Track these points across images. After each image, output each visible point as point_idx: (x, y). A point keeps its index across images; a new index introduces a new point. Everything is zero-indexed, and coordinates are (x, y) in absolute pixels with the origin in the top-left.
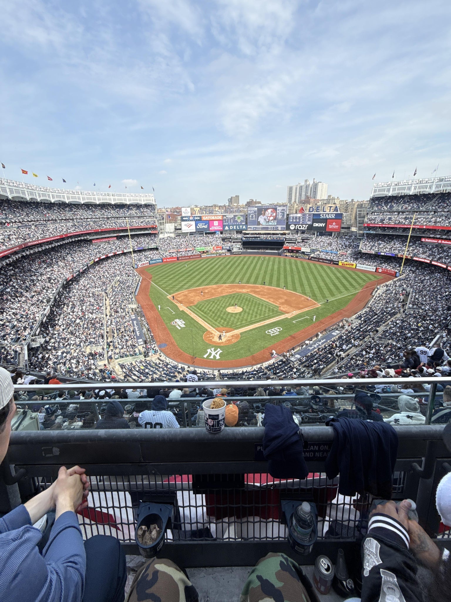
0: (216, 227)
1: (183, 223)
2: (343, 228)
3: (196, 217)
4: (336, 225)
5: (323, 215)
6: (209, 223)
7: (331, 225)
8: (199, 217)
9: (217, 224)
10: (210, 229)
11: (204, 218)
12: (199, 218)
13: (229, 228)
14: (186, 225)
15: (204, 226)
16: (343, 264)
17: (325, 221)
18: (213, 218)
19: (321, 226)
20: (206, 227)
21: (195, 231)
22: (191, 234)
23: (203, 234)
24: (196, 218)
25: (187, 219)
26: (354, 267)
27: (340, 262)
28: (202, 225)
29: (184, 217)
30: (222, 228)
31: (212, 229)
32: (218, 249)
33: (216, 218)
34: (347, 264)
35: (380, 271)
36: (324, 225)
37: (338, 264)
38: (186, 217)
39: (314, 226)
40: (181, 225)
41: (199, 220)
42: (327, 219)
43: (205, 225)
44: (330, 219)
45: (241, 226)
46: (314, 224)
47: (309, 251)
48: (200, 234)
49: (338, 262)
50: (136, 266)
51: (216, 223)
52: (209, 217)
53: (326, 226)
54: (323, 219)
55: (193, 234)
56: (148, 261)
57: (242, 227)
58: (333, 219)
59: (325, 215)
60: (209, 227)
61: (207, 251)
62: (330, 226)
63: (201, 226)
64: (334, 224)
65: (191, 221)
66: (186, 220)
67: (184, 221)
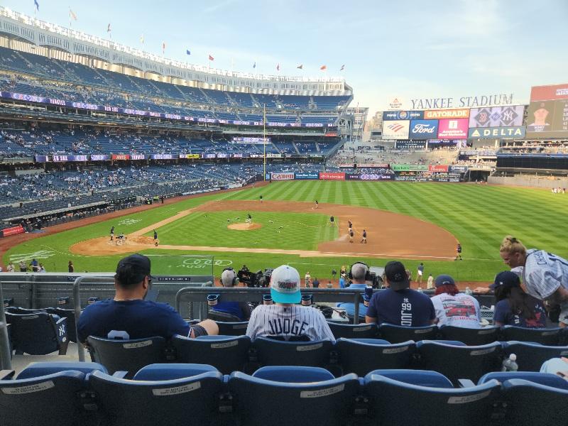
0: (452, 130)
1: (387, 123)
3: (414, 112)
6: (439, 123)
8: (418, 112)
9: (456, 127)
10: (440, 135)
11: (429, 115)
12: (418, 115)
13: (481, 132)
14: (390, 127)
15: (426, 130)
18: (448, 114)
20: (431, 131)
21: (407, 138)
22: (401, 143)
23: (424, 144)
24: (412, 115)
25: (395, 115)
28: (424, 127)
29: (389, 113)
30: (465, 134)
31: (443, 134)
32: (440, 170)
33: (454, 114)
38: (393, 113)
40: (381, 127)
41: (418, 118)
43: (429, 128)
45: (510, 130)
48: (419, 144)
50: (268, 177)
51: (453, 124)
52: (439, 113)
55: (404, 144)
56: (293, 174)
57: (513, 132)
60: (437, 131)
61: (415, 172)
63: (420, 129)
65: (401, 119)
66: (392, 119)
67: (389, 119)
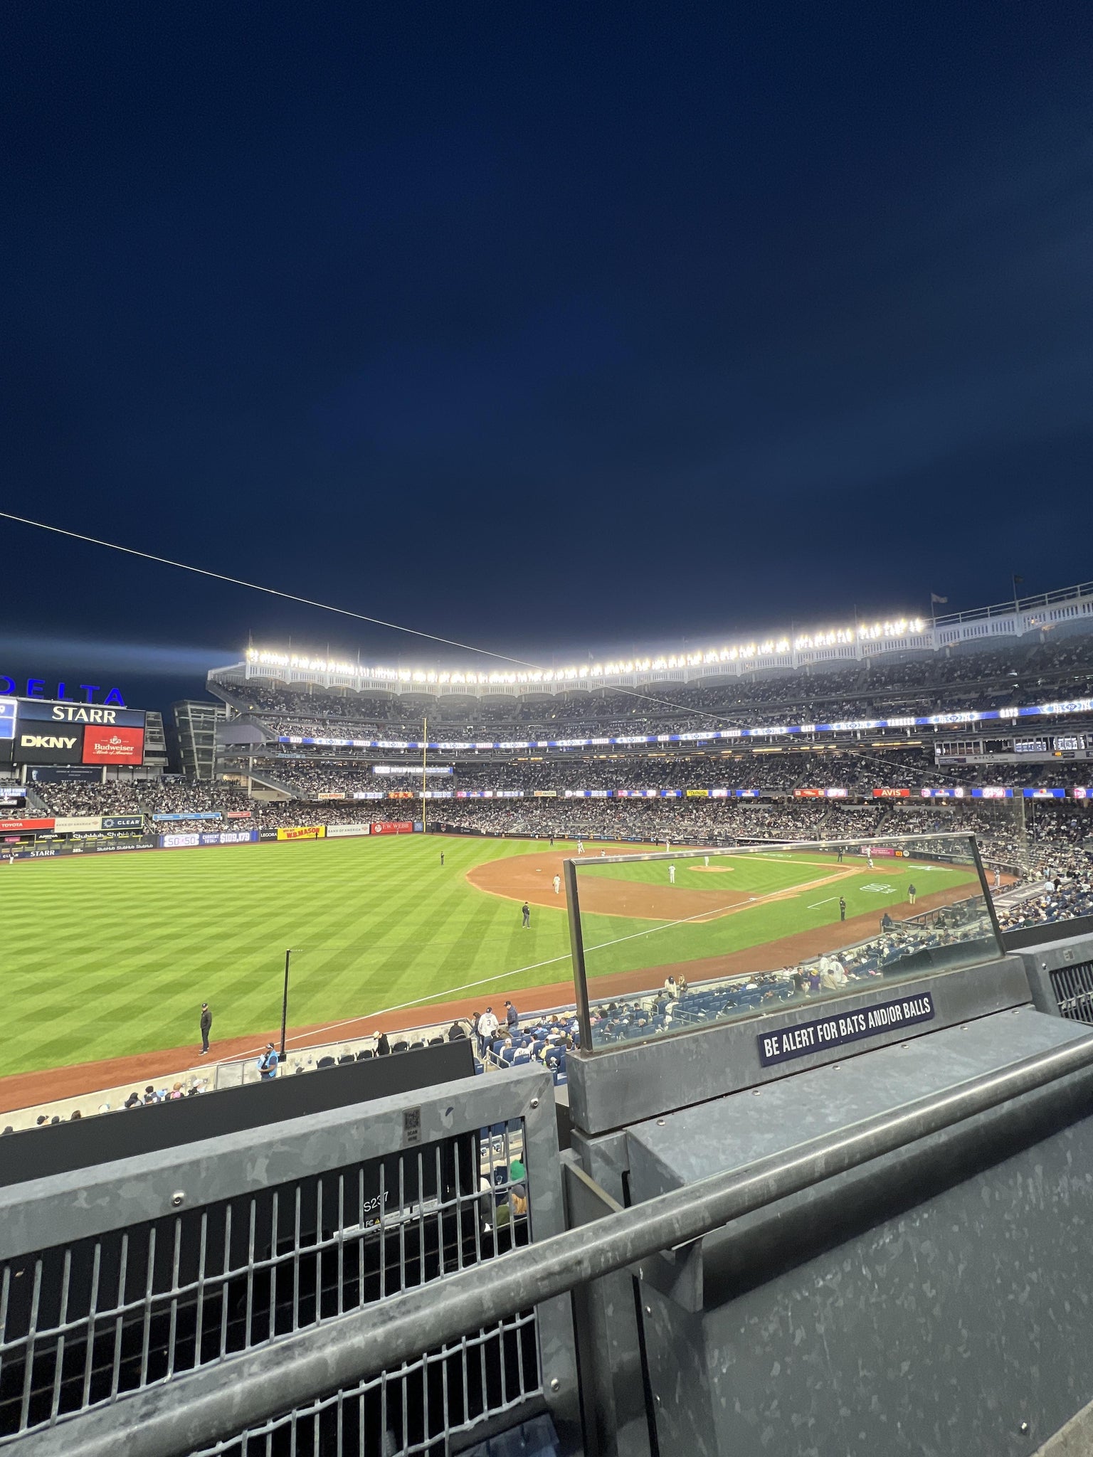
2: (149, 754)
4: (123, 744)
5: (66, 712)
7: (104, 744)
16: (289, 835)
17: (77, 729)
19: (60, 745)
26: (321, 834)
27: (280, 830)
34: (301, 833)
35: (378, 829)
36: (70, 743)
37: (275, 839)
39: (24, 744)
42: (83, 725)
44: (95, 724)
46: (24, 738)
47: (99, 828)
49: (276, 831)
53: (80, 744)
54: (65, 723)
58: (109, 725)
59: (75, 713)
62: (97, 746)
64: (115, 740)
